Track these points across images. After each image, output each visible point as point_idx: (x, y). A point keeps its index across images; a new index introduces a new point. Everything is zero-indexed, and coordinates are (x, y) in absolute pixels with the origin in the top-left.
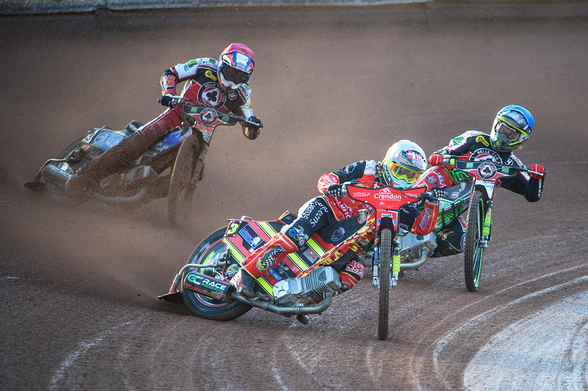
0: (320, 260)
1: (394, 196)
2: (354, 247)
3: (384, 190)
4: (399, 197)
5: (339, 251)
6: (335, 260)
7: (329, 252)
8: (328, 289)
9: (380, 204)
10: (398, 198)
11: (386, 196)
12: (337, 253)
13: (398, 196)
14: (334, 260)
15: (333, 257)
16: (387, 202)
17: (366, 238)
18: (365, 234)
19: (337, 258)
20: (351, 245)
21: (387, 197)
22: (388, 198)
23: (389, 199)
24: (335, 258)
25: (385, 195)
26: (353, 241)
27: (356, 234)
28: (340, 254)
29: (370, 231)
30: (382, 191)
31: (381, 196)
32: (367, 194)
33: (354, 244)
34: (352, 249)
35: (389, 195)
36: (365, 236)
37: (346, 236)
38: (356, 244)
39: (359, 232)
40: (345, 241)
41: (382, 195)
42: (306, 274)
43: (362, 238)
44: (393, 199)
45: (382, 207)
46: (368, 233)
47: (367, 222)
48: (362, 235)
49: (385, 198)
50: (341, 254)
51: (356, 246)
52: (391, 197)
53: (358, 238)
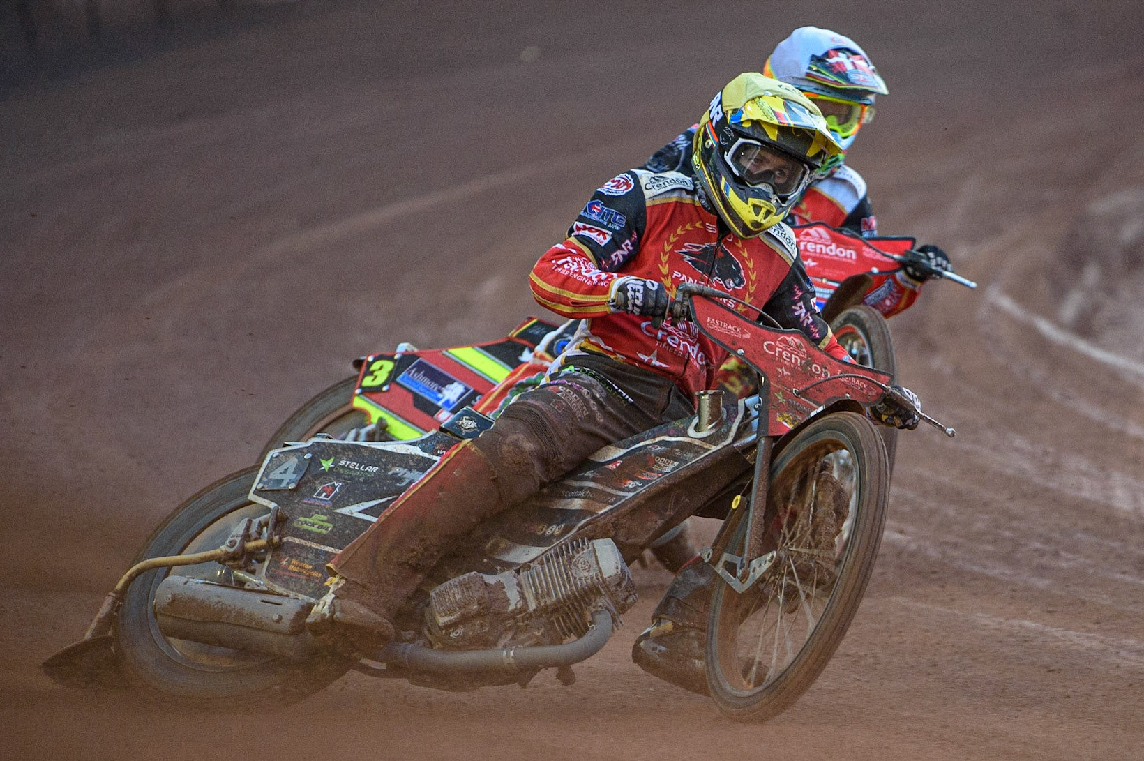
1: (839, 249)
3: (812, 231)
4: (851, 254)
9: (806, 263)
10: (848, 256)
11: (818, 246)
13: (849, 252)
16: (822, 261)
21: (821, 249)
22: (824, 252)
23: (827, 254)
25: (816, 243)
30: (808, 234)
31: (806, 246)
35: (827, 246)
41: (809, 242)
44: (836, 255)
49: (815, 252)
52: (831, 250)
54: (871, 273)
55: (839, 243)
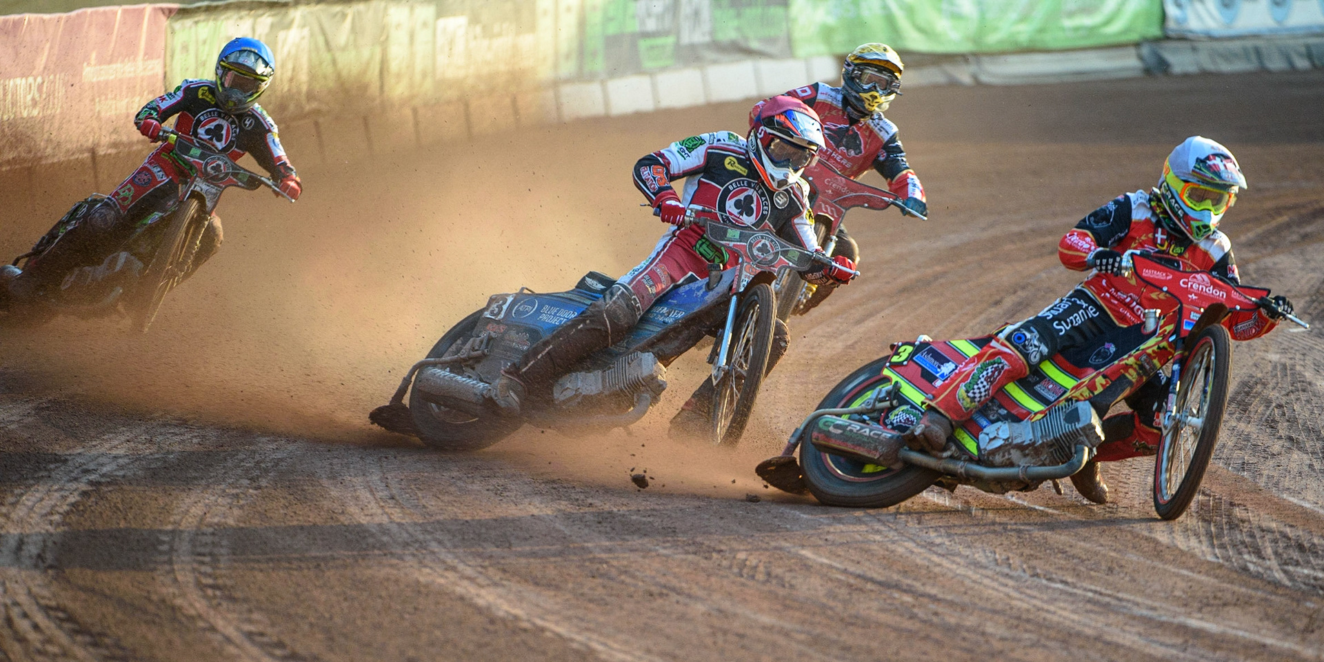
0: (1067, 395)
2: (1131, 371)
3: (1198, 276)
5: (1105, 377)
6: (1096, 393)
7: (1086, 380)
8: (1081, 438)
9: (1190, 296)
12: (1100, 380)
14: (1093, 393)
15: (1092, 387)
16: (1201, 296)
17: (1155, 358)
18: (1155, 348)
19: (1100, 389)
20: (1127, 367)
24: (1096, 389)
26: (1131, 361)
27: (1137, 350)
28: (1104, 382)
29: (1164, 344)
30: (1195, 277)
31: (1192, 286)
32: (1167, 275)
33: (1131, 366)
34: (1127, 375)
36: (1154, 351)
37: (1118, 355)
38: (1135, 366)
39: (1142, 347)
40: (1116, 362)
42: (1039, 416)
43: (1149, 355)
45: (1193, 302)
46: (1159, 348)
47: (1158, 332)
48: (1150, 351)
50: (1107, 382)
51: (1135, 369)
53: (1140, 355)
54: (1235, 308)
55: (1215, 286)
